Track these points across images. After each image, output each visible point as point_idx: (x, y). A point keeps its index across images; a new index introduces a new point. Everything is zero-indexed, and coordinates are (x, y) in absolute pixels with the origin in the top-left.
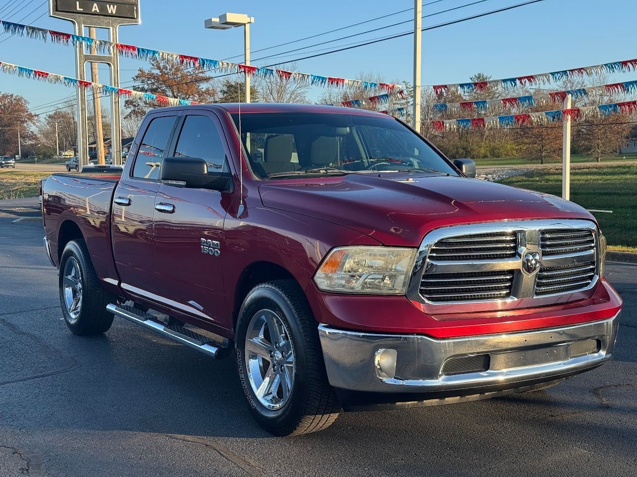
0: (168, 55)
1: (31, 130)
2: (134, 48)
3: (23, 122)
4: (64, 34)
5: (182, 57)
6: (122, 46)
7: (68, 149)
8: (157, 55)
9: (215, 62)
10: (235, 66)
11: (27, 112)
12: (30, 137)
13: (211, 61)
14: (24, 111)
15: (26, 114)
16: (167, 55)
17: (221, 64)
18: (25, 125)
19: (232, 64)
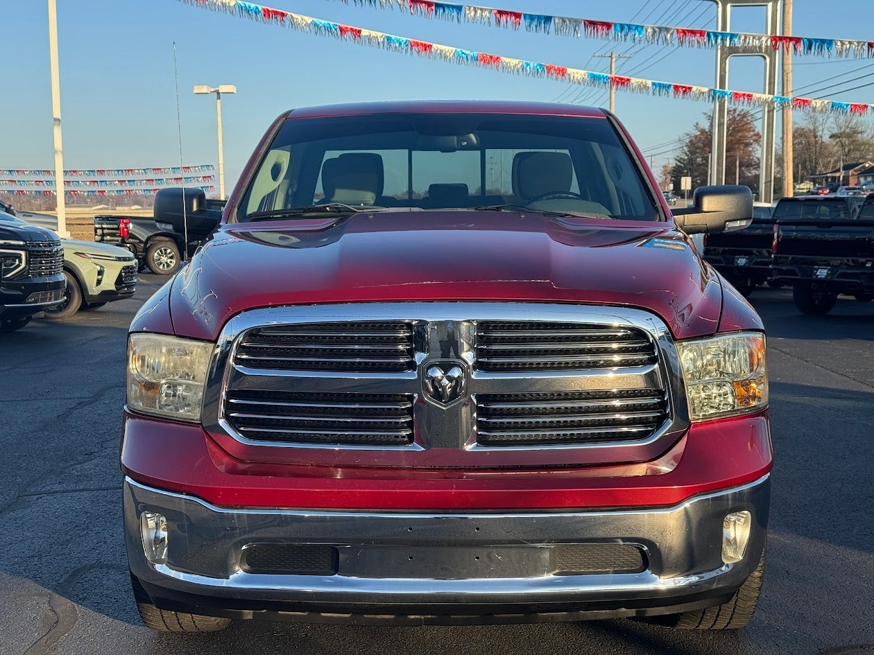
0: (754, 38)
1: (757, 156)
2: (702, 33)
3: (747, 145)
4: (603, 24)
5: (775, 39)
6: (684, 31)
7: (806, 179)
8: (736, 40)
9: (830, 42)
10: (864, 45)
11: (754, 131)
12: (755, 165)
13: (823, 41)
14: (749, 130)
15: (752, 133)
16: (751, 38)
17: (839, 43)
18: (750, 149)
19: (859, 43)
